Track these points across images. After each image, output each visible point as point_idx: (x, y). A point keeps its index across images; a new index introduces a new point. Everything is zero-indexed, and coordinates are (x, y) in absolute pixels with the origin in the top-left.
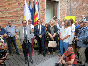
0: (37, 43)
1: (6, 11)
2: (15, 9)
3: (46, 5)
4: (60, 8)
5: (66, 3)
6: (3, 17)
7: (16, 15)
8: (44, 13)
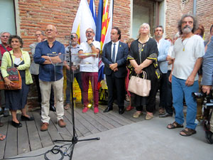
0: (107, 88)
1: (39, 12)
2: (60, 9)
3: (131, 6)
4: (165, 16)
5: (181, 4)
6: (33, 24)
7: (62, 24)
8: (126, 24)
